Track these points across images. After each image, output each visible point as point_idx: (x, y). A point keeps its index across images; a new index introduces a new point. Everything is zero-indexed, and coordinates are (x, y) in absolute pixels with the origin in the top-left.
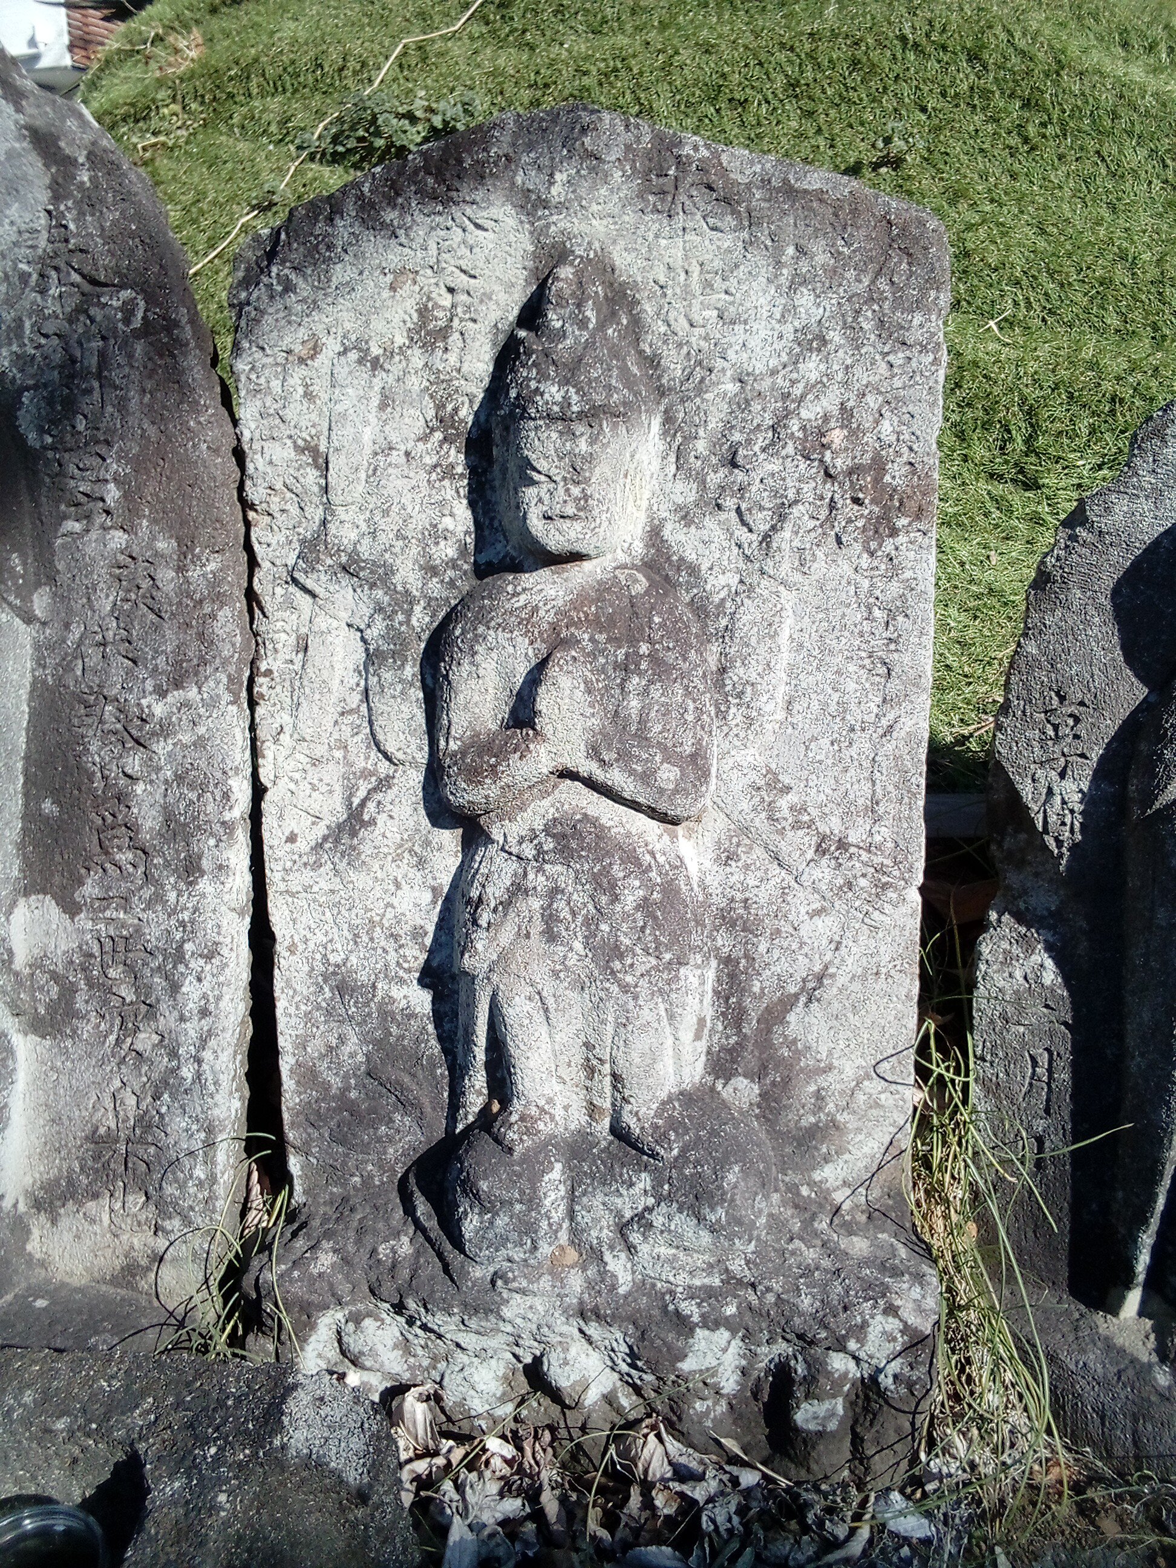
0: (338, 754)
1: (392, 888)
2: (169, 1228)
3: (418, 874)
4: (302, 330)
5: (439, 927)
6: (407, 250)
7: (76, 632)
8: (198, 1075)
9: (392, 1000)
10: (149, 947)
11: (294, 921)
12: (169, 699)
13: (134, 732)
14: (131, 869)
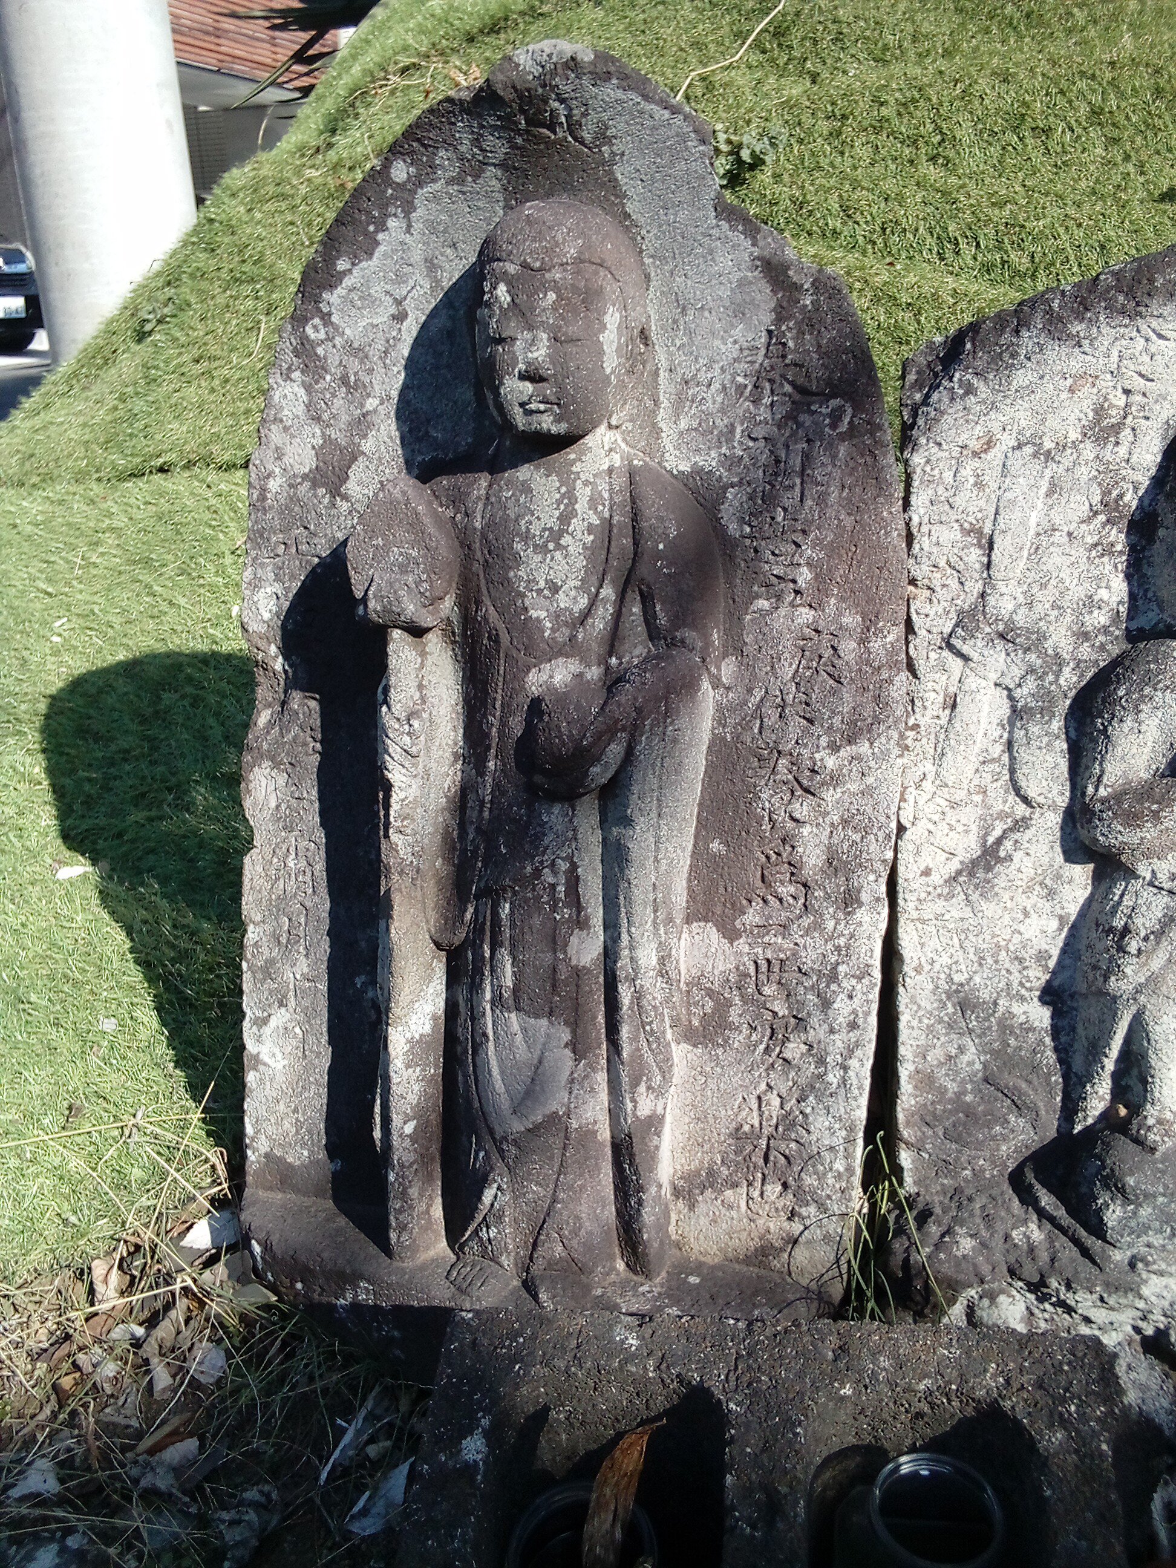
0: (978, 798)
1: (1022, 917)
2: (805, 1214)
3: (1047, 905)
4: (979, 427)
5: (1064, 951)
6: (1088, 358)
7: (758, 694)
8: (844, 1081)
9: (1013, 1016)
10: (804, 968)
11: (923, 945)
12: (843, 753)
13: (805, 782)
14: (791, 901)
